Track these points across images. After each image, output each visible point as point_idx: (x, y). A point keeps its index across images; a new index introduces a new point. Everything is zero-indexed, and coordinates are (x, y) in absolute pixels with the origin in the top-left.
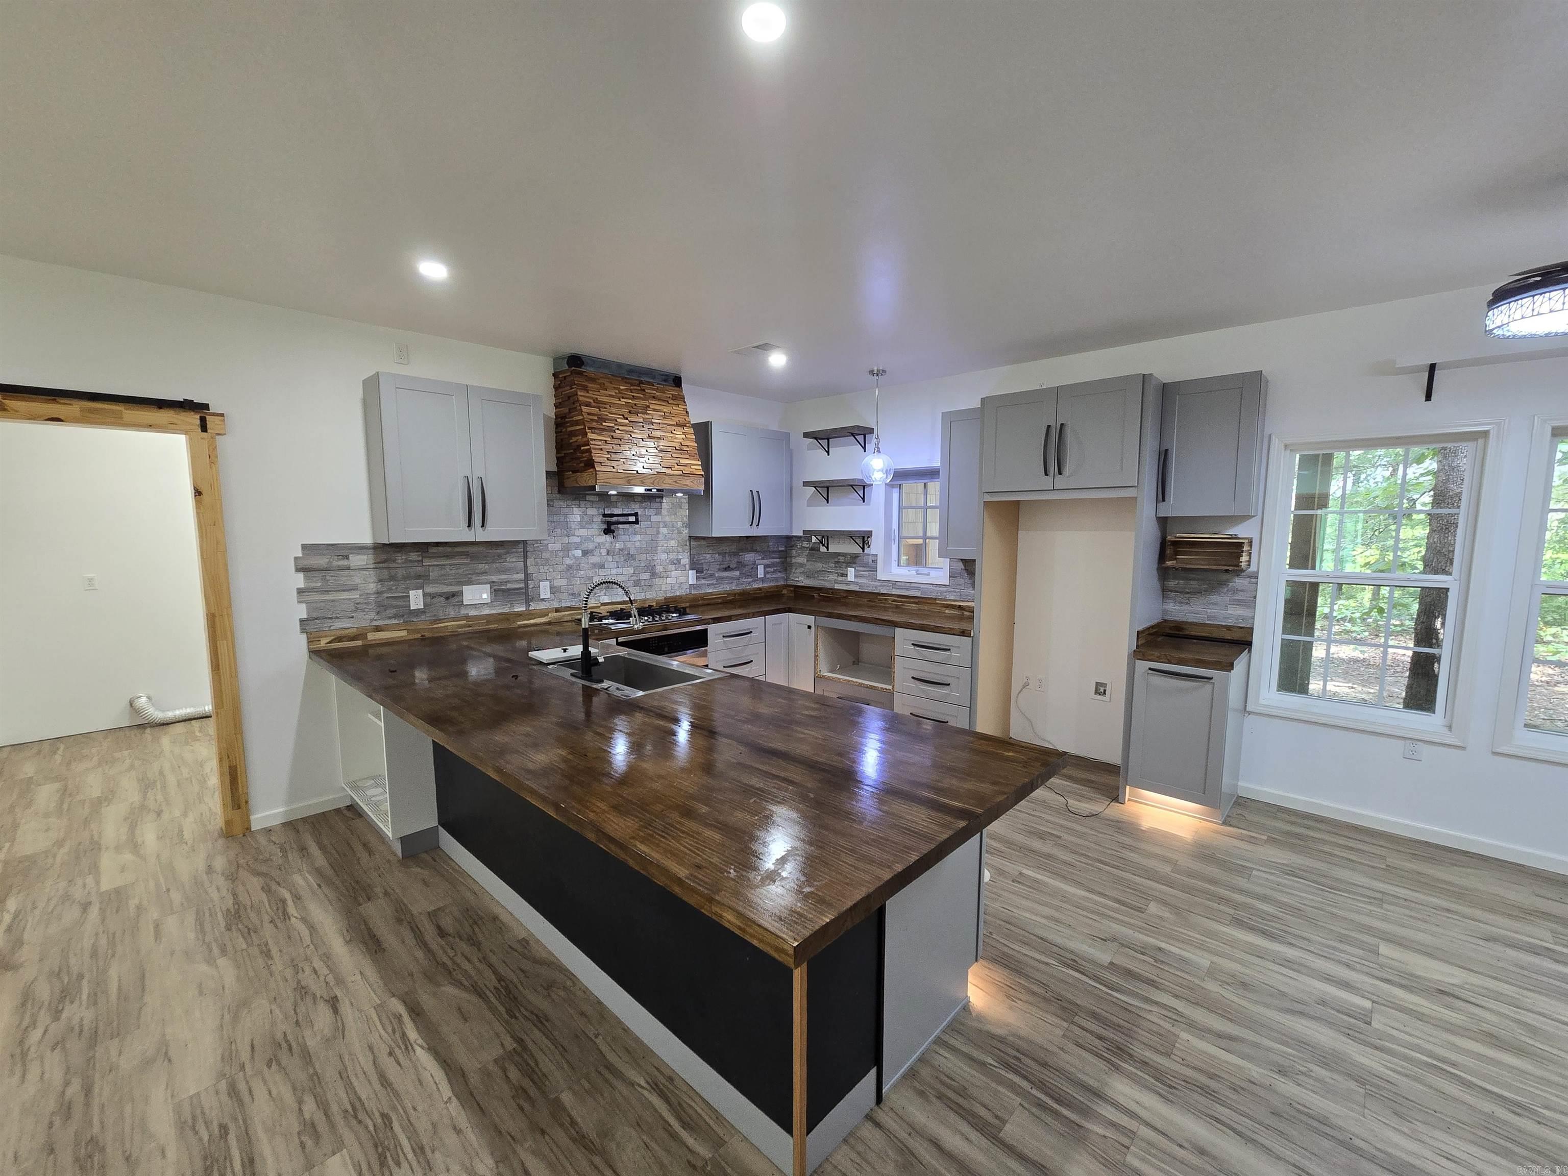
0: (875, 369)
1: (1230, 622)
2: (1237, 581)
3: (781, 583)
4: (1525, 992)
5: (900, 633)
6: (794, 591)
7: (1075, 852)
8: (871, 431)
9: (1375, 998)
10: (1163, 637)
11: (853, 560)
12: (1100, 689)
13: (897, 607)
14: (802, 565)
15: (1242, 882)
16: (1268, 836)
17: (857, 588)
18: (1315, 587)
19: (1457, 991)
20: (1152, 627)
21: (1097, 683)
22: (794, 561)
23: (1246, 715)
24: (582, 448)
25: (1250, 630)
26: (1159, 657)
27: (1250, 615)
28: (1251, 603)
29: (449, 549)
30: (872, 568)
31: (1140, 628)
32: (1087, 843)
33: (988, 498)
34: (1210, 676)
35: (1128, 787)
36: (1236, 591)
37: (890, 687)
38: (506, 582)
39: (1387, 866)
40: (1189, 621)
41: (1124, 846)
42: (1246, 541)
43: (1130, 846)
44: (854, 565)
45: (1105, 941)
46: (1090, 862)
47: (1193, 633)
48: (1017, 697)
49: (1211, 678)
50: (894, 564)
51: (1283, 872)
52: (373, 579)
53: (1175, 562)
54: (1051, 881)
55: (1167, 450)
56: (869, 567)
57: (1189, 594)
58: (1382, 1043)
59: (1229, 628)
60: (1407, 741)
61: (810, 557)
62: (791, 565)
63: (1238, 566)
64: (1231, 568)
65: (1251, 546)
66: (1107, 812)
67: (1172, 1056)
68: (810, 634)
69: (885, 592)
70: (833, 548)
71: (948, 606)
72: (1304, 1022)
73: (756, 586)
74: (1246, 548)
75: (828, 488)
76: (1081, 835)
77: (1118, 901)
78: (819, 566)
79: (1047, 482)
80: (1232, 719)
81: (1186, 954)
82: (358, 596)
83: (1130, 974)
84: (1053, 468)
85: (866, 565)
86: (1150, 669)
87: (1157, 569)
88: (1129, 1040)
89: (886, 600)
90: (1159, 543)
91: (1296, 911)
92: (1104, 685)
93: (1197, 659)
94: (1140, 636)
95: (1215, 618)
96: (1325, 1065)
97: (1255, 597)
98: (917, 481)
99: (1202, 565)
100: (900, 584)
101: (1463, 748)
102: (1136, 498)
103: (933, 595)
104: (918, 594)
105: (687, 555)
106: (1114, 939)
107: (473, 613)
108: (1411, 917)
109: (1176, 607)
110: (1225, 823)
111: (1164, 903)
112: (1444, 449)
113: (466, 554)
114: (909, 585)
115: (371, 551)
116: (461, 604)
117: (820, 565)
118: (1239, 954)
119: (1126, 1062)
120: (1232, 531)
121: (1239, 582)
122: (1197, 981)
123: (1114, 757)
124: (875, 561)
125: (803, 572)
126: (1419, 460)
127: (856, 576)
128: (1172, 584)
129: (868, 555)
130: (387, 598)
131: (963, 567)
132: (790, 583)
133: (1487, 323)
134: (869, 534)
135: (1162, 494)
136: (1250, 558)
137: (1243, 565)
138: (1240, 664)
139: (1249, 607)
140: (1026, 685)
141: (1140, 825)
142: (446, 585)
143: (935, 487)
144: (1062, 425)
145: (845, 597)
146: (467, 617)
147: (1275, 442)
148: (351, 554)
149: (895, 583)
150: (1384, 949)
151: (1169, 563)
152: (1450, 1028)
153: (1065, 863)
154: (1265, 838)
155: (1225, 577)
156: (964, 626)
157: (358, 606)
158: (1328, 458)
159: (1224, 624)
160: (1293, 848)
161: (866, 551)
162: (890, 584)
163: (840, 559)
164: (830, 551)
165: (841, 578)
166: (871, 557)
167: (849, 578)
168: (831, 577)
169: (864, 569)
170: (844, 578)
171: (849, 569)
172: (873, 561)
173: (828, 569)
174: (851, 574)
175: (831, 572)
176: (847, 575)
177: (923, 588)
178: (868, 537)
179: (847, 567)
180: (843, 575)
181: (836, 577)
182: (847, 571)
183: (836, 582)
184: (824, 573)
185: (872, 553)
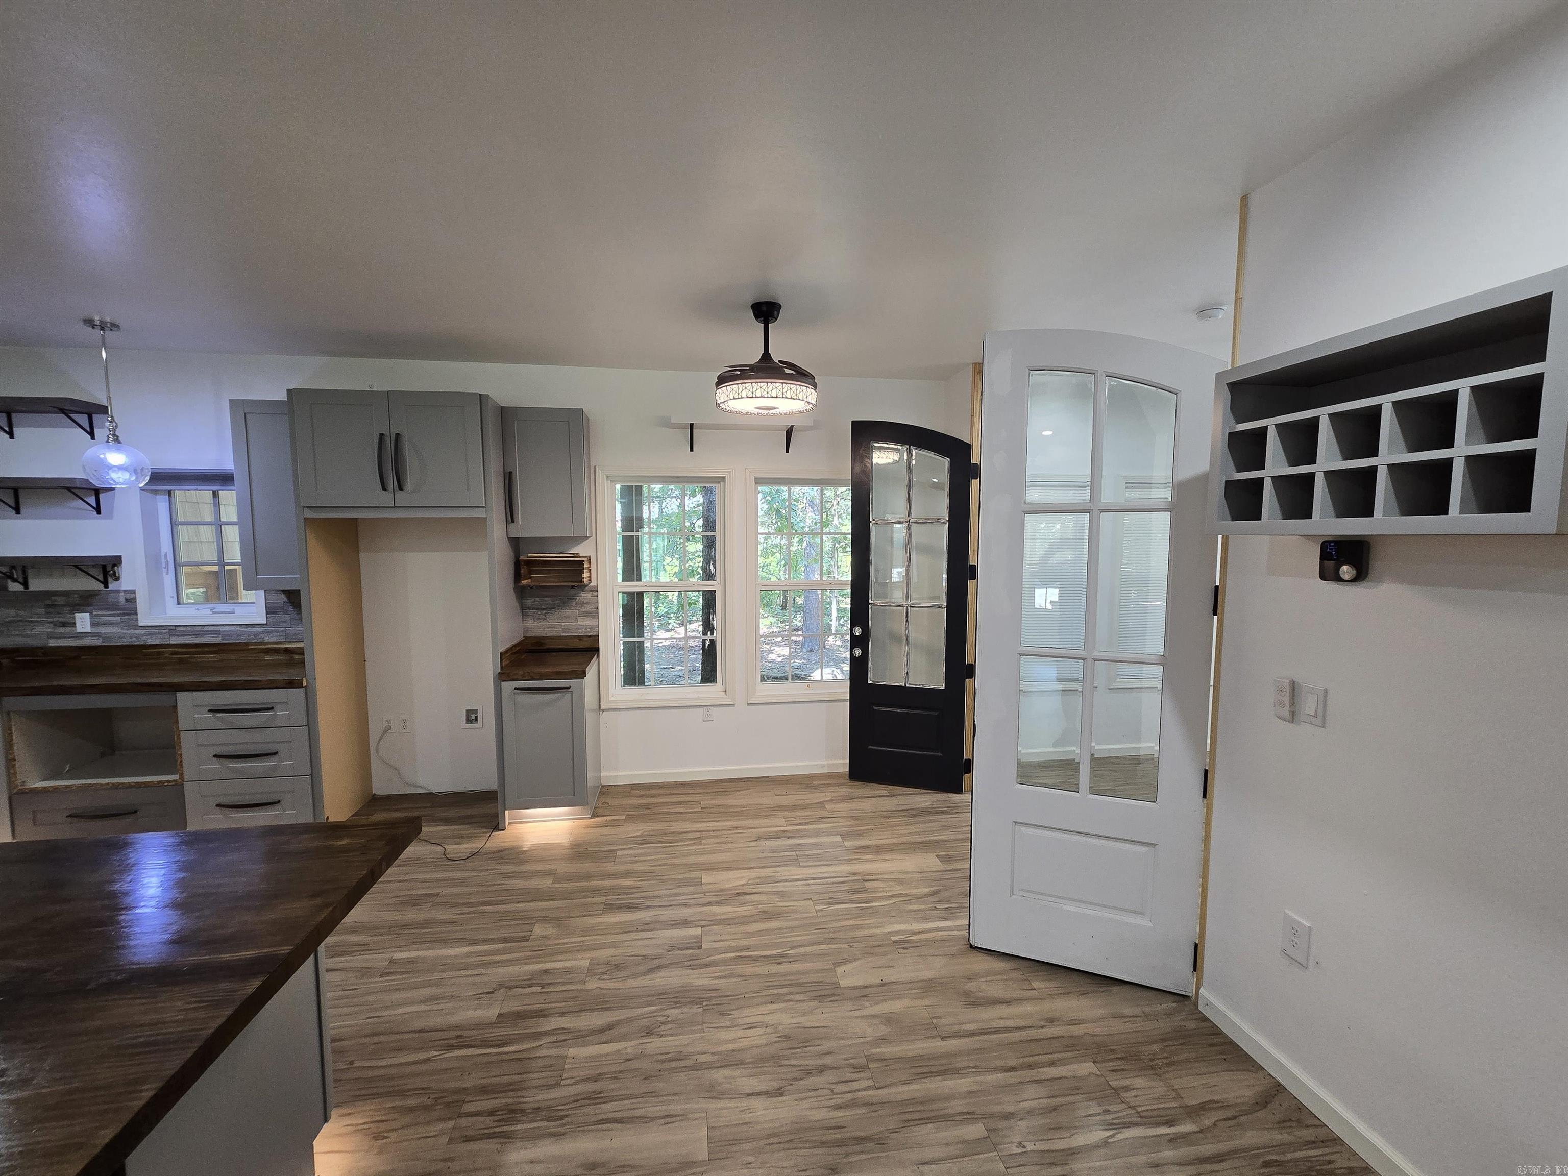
0: (97, 319)
1: (581, 633)
2: (582, 595)
4: (778, 869)
5: (184, 699)
7: (457, 905)
8: (103, 410)
9: (703, 923)
10: (526, 655)
11: (85, 601)
12: (471, 717)
13: (181, 661)
15: (610, 867)
16: (627, 815)
17: (98, 642)
18: (641, 595)
19: (748, 889)
20: (515, 646)
21: (467, 710)
23: (601, 713)
25: (596, 638)
26: (523, 676)
27: (596, 624)
28: (594, 614)
30: (129, 608)
31: (503, 649)
32: (467, 889)
33: (310, 514)
34: (568, 686)
35: (507, 812)
36: (582, 604)
37: (176, 777)
39: (702, 808)
40: (549, 635)
41: (507, 876)
42: (586, 559)
43: (513, 872)
44: (88, 609)
45: (492, 992)
46: (471, 909)
47: (552, 647)
48: (378, 743)
49: (569, 688)
50: (171, 602)
51: (638, 844)
53: (529, 581)
54: (430, 953)
55: (510, 473)
56: (119, 609)
57: (545, 610)
58: (712, 958)
59: (580, 638)
60: (705, 708)
63: (582, 582)
64: (576, 584)
65: (590, 563)
66: (488, 845)
67: (563, 1083)
69: (157, 642)
70: (37, 584)
71: (268, 651)
72: (661, 974)
74: (586, 566)
75: (16, 492)
76: (462, 882)
77: (505, 940)
78: (10, 613)
79: (386, 498)
80: (589, 718)
81: (568, 964)
83: (521, 1016)
84: (391, 483)
85: (114, 607)
86: (516, 689)
87: (514, 589)
88: (519, 1093)
89: (159, 653)
90: (513, 563)
91: (650, 874)
92: (475, 711)
93: (557, 672)
94: (503, 657)
95: (568, 630)
96: (677, 1004)
97: (598, 609)
98: (199, 488)
99: (553, 582)
100: (182, 629)
101: (733, 705)
102: (486, 518)
103: (243, 639)
104: (218, 640)
106: (501, 986)
108: (718, 843)
109: (536, 624)
110: (594, 816)
111: (545, 919)
112: (705, 487)
114: (200, 630)
117: (12, 612)
118: (611, 939)
119: (519, 1122)
120: (574, 551)
121: (585, 596)
122: (579, 987)
123: (491, 784)
124: (131, 601)
126: (693, 495)
127: (93, 625)
128: (529, 602)
129: (118, 591)
131: (286, 600)
133: (717, 398)
134: (116, 561)
135: (511, 515)
136: (590, 574)
137: (586, 580)
138: (591, 671)
139: (594, 617)
140: (387, 730)
141: (522, 847)
143: (229, 496)
144: (398, 435)
145: (74, 658)
147: (599, 473)
149: (173, 630)
150: (706, 878)
151: (524, 582)
152: (745, 920)
153: (446, 922)
154: (624, 817)
155: (573, 592)
156: (292, 674)
158: (639, 489)
159: (576, 635)
160: (643, 818)
161: (112, 586)
162: (165, 631)
163: (55, 601)
164: (31, 589)
165: (62, 630)
166: (122, 594)
167: (79, 629)
168: (38, 630)
169: (108, 613)
170: (68, 630)
171: (78, 615)
172: (127, 600)
173: (31, 618)
174: (83, 621)
175: (37, 621)
176: (74, 624)
177: (224, 631)
178: (114, 565)
179: (72, 612)
180: (64, 625)
181: (49, 629)
182: (74, 618)
183: (51, 636)
184: (21, 624)
185: (123, 588)
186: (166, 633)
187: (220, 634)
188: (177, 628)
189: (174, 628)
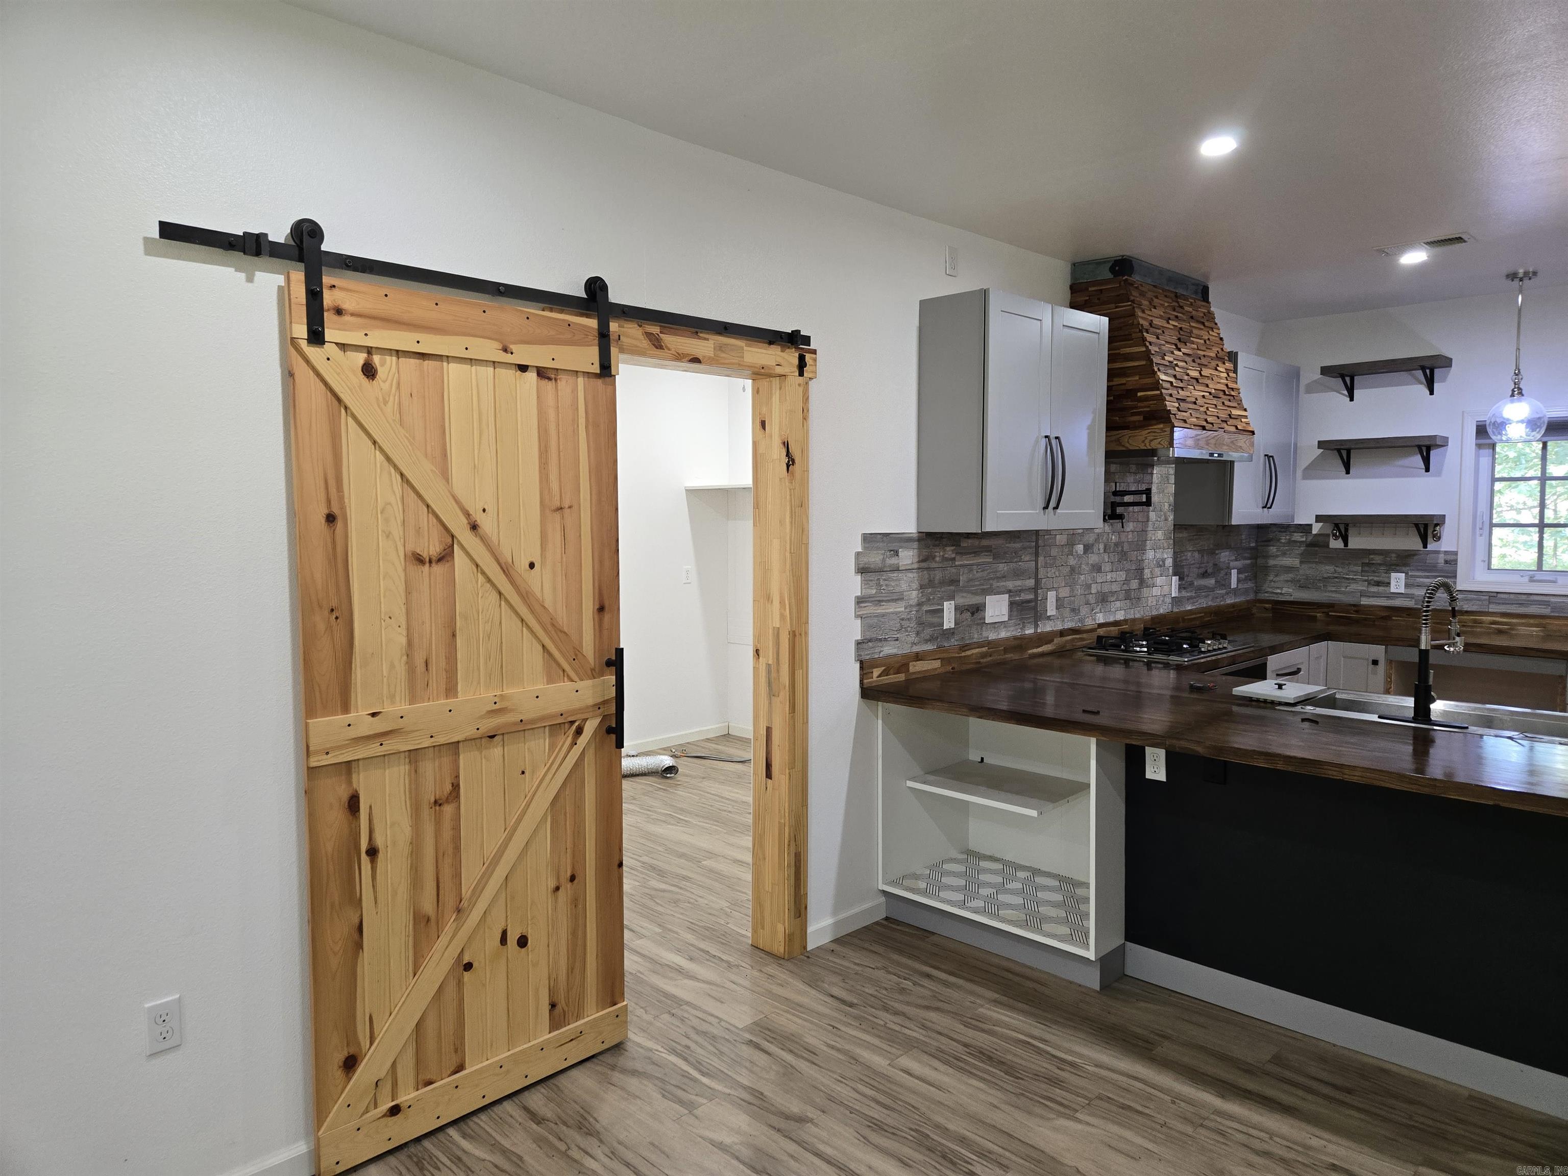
0: (1521, 271)
3: (1251, 597)
6: (1273, 608)
8: (1446, 363)
11: (1402, 561)
14: (1289, 569)
17: (1409, 604)
22: (1272, 562)
24: (1139, 394)
29: (976, 542)
30: (1445, 572)
38: (1020, 591)
44: (1404, 569)
50: (1481, 565)
52: (915, 585)
56: (1437, 571)
61: (1305, 558)
62: (1266, 569)
68: (1375, 673)
69: (1474, 608)
70: (1355, 542)
73: (1230, 601)
75: (1348, 453)
78: (1328, 569)
82: (903, 609)
85: (1432, 568)
89: (1475, 621)
100: (1504, 596)
105: (1171, 551)
107: (992, 636)
113: (988, 549)
115: (915, 545)
116: (982, 623)
117: (1331, 568)
124: (1452, 563)
125: (1292, 581)
127: (1407, 586)
129: (1438, 552)
130: (926, 611)
132: (1262, 596)
134: (1439, 520)
142: (973, 593)
145: (1383, 618)
146: (989, 643)
148: (901, 547)
149: (1493, 597)
157: (903, 623)
161: (1432, 546)
162: (1484, 597)
163: (1372, 559)
164: (1349, 547)
165: (1374, 589)
166: (1442, 556)
167: (1393, 589)
168: (1353, 587)
169: (1424, 574)
170: (1381, 589)
171: (1393, 575)
172: (1446, 562)
173: (1347, 574)
174: (1398, 582)
175: (1353, 579)
176: (1389, 584)
177: (1556, 603)
178: (1437, 525)
179: (1388, 572)
180: (1378, 584)
181: (1361, 587)
182: (1389, 578)
183: (1363, 594)
184: (1336, 580)
185: (1443, 548)
186: (1485, 600)
187: (1549, 606)
188: (1499, 595)
189: (1495, 595)
